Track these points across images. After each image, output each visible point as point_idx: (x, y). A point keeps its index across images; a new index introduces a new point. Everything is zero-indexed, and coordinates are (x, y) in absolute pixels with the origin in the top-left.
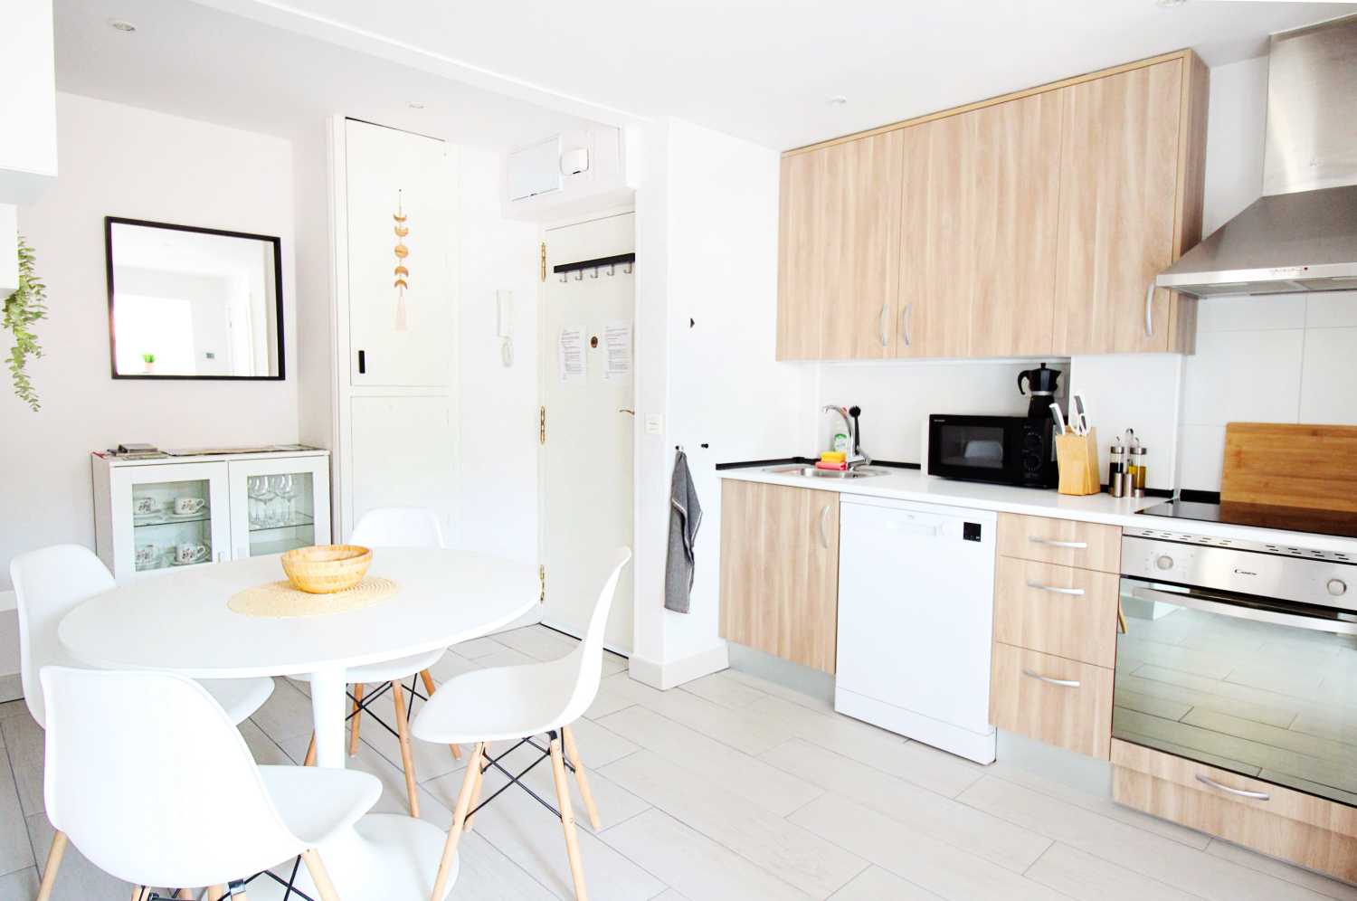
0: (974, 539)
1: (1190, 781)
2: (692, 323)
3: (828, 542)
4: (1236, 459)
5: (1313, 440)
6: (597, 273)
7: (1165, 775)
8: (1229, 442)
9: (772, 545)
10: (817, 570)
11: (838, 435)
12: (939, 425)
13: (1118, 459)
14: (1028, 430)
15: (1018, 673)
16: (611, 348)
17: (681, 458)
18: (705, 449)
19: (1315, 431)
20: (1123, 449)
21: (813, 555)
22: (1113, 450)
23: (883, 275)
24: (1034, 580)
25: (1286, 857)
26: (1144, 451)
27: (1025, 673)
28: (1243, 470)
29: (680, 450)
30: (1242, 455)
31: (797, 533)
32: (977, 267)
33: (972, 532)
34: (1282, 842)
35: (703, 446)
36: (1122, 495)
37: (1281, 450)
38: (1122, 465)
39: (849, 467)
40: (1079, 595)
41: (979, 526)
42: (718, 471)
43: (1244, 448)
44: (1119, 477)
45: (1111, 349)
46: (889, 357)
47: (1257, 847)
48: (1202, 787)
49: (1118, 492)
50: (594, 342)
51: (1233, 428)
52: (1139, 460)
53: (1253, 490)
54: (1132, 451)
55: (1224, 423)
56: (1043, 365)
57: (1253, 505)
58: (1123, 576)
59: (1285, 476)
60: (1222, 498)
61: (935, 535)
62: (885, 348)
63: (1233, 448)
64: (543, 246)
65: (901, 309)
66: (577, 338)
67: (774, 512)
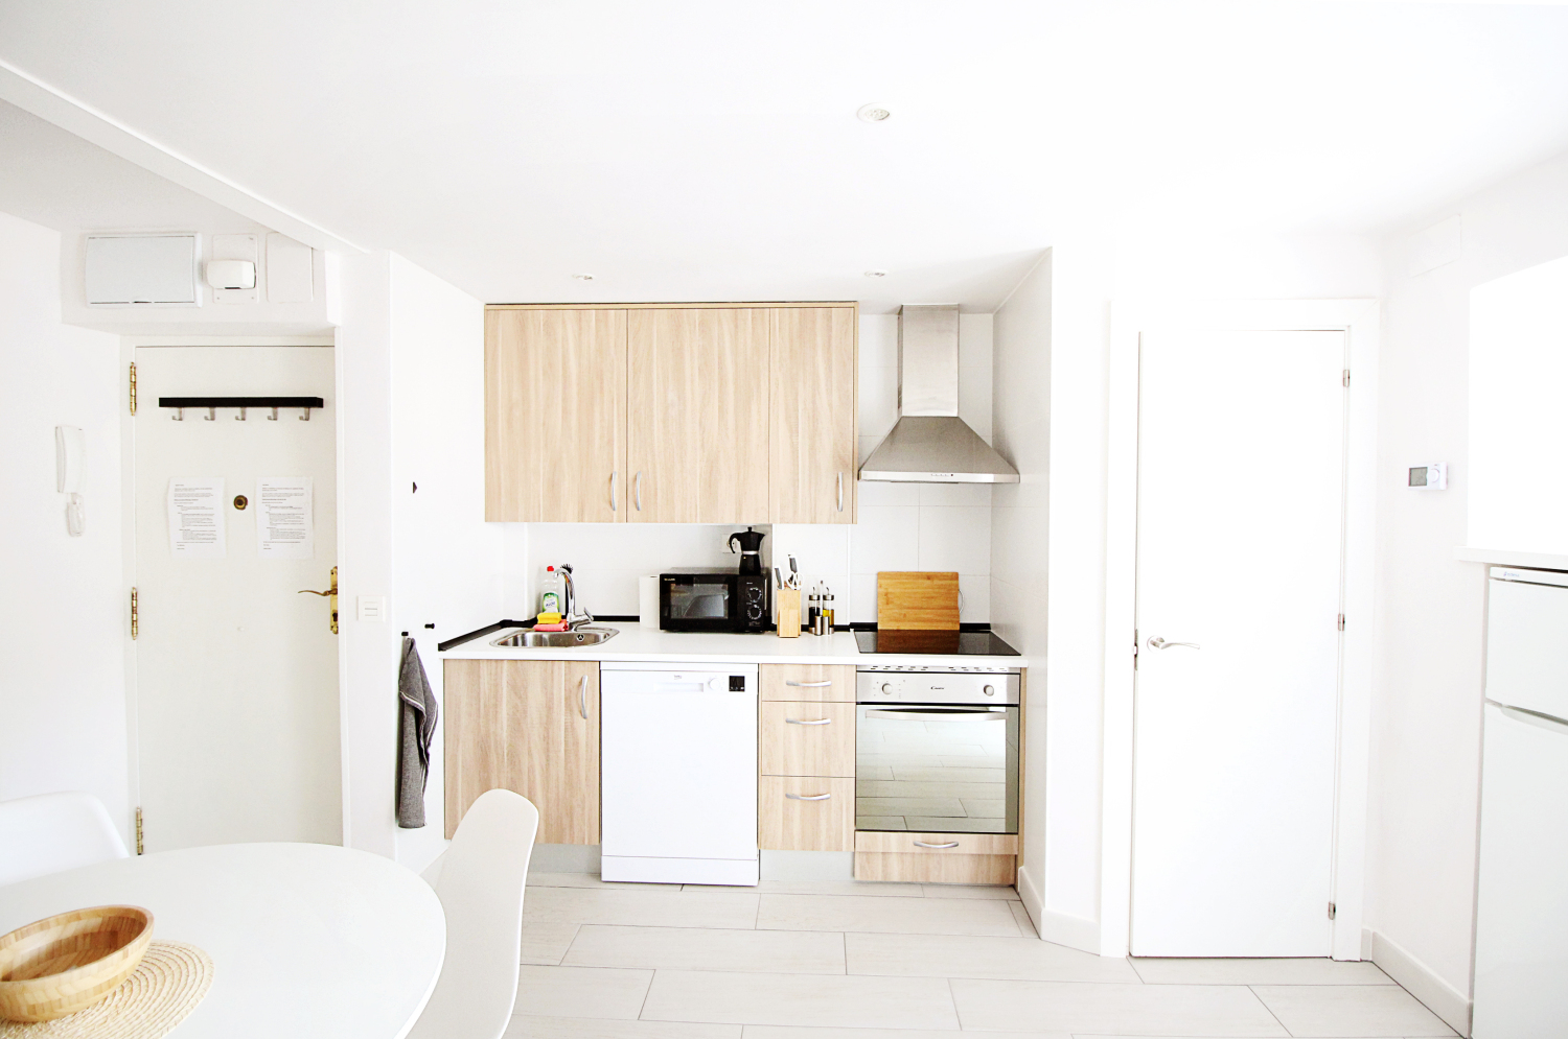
0: (739, 690)
1: (910, 848)
2: (415, 487)
3: (588, 712)
4: (885, 599)
5: (928, 582)
6: (243, 413)
7: (894, 849)
8: (879, 586)
9: (517, 724)
10: (576, 744)
11: (547, 595)
12: (669, 584)
13: (814, 604)
14: (750, 586)
15: (781, 797)
16: (273, 511)
17: (409, 647)
18: (430, 629)
19: (929, 577)
20: (819, 597)
21: (570, 728)
22: (811, 598)
23: (610, 442)
24: (791, 718)
25: (966, 880)
26: (833, 598)
27: (787, 796)
28: (891, 606)
29: (410, 636)
30: (889, 596)
31: (549, 708)
32: (703, 445)
33: (737, 683)
34: (963, 871)
35: (427, 626)
36: (822, 633)
37: (910, 591)
38: (818, 609)
39: (571, 627)
40: (828, 723)
41: (743, 678)
42: (441, 652)
43: (890, 590)
44: (818, 619)
45: (814, 521)
46: (620, 521)
47: (950, 881)
48: (918, 850)
49: (819, 632)
50: (240, 502)
51: (881, 576)
52: (829, 604)
53: (897, 621)
54: (824, 598)
55: (876, 572)
56: (750, 528)
57: (898, 631)
58: (857, 703)
59: (915, 608)
60: (879, 628)
61: (702, 690)
62: (615, 513)
63: (882, 590)
64: (133, 366)
65: (631, 477)
66: (208, 495)
67: (519, 690)
